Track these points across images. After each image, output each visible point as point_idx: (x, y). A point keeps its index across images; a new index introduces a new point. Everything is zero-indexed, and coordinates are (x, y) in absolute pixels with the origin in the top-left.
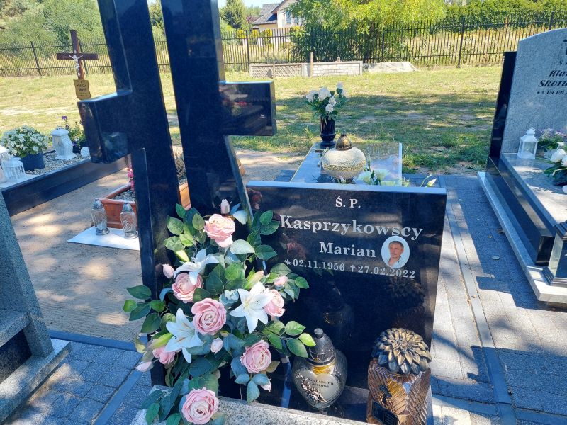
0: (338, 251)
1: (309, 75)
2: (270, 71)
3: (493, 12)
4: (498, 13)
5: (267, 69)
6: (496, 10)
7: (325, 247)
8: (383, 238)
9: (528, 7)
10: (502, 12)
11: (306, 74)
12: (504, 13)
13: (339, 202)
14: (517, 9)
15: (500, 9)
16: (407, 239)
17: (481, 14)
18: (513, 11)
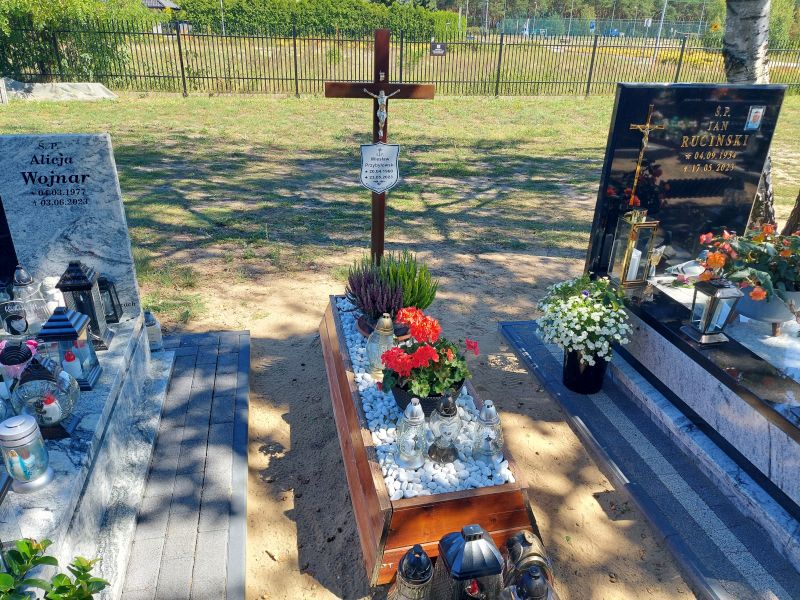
3: (331, 13)
4: (337, 15)
6: (335, 10)
9: (372, 10)
10: (342, 14)
12: (345, 16)
14: (359, 12)
15: (340, 10)
17: (318, 15)
18: (354, 14)
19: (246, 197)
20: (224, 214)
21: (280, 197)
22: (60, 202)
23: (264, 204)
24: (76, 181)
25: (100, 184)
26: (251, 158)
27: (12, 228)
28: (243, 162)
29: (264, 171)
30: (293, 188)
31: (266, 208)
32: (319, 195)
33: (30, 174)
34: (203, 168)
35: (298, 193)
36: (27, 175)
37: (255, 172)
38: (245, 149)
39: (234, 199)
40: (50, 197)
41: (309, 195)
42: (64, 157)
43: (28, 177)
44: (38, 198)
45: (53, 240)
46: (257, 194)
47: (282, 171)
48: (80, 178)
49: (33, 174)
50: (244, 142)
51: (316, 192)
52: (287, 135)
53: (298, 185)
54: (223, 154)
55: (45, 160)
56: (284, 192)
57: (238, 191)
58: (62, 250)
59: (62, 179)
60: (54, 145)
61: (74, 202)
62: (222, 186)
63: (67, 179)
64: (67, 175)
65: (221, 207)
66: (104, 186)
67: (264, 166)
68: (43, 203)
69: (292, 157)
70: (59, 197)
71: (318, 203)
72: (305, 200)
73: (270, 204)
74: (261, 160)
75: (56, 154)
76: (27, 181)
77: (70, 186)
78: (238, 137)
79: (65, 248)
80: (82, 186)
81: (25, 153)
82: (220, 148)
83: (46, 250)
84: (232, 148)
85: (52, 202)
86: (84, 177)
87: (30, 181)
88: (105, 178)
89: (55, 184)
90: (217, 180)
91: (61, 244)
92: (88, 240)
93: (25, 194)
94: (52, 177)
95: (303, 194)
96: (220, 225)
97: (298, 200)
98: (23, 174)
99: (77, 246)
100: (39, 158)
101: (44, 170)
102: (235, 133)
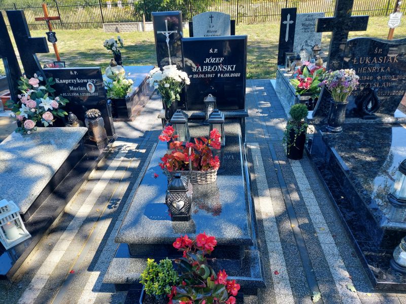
0: (75, 89)
1: (143, 31)
2: (117, 28)
5: (115, 27)
7: (71, 88)
8: (86, 83)
11: (141, 30)
13: (71, 73)
16: (93, 83)
22: (308, 31)
27: (295, 38)
40: (306, 30)
43: (303, 25)
44: (303, 30)
49: (305, 24)
55: (308, 20)
59: (311, 25)
60: (311, 16)
61: (311, 31)
64: (312, 24)
68: (305, 32)
75: (311, 18)
77: (312, 27)
81: (304, 18)
89: (309, 27)
93: (301, 29)
94: (309, 24)
101: (307, 23)
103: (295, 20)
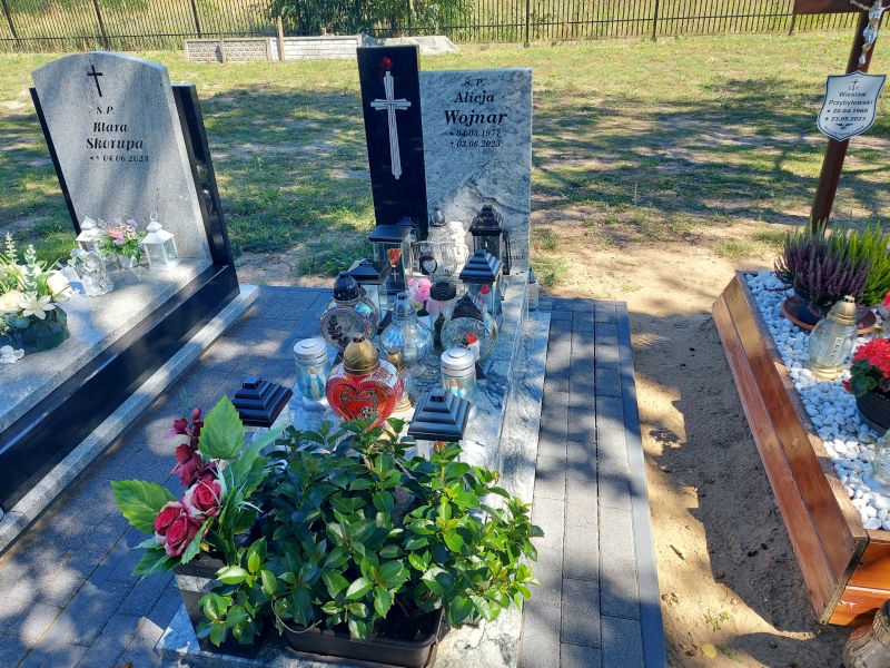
1: (280, 59)
2: (217, 50)
5: (213, 48)
11: (275, 57)
19: (600, 155)
20: (578, 174)
21: (640, 157)
22: (475, 144)
23: (623, 163)
24: (494, 121)
25: (515, 125)
26: (604, 112)
27: (428, 169)
28: (594, 116)
29: (618, 127)
30: (655, 147)
31: (624, 169)
32: (687, 155)
33: (453, 112)
34: (551, 123)
35: (660, 152)
36: (450, 113)
37: (609, 127)
38: (595, 102)
39: (587, 158)
40: (467, 138)
41: (675, 154)
42: (487, 95)
43: (451, 116)
44: (455, 138)
45: (461, 184)
46: (613, 152)
47: (639, 127)
48: (498, 118)
49: (456, 113)
50: (594, 94)
51: (685, 151)
52: (643, 85)
53: (660, 143)
54: (571, 107)
55: (469, 98)
56: (643, 150)
57: (590, 148)
58: (467, 194)
59: (481, 118)
60: (480, 81)
61: (488, 144)
62: (574, 144)
63: (485, 119)
64: (486, 114)
65: (574, 165)
66: (519, 127)
67: (618, 120)
68: (459, 144)
69: (650, 110)
70: (475, 139)
71: (688, 164)
72: (670, 160)
73: (629, 164)
74: (615, 114)
75: (480, 92)
76: (448, 120)
77: (487, 126)
78: (586, 89)
79: (471, 193)
80: (498, 127)
81: (451, 91)
82: (568, 101)
83: (453, 193)
84: (581, 102)
85: (467, 144)
86: (501, 116)
87: (451, 120)
88: (521, 117)
89: (474, 124)
90: (567, 137)
91: (467, 189)
92: (493, 186)
93: (446, 133)
94: (472, 116)
95: (669, 153)
96: (575, 185)
97: (663, 160)
98: (447, 112)
99: (482, 191)
100: (464, 96)
101: (466, 109)
102: (582, 84)
103: (415, 99)
